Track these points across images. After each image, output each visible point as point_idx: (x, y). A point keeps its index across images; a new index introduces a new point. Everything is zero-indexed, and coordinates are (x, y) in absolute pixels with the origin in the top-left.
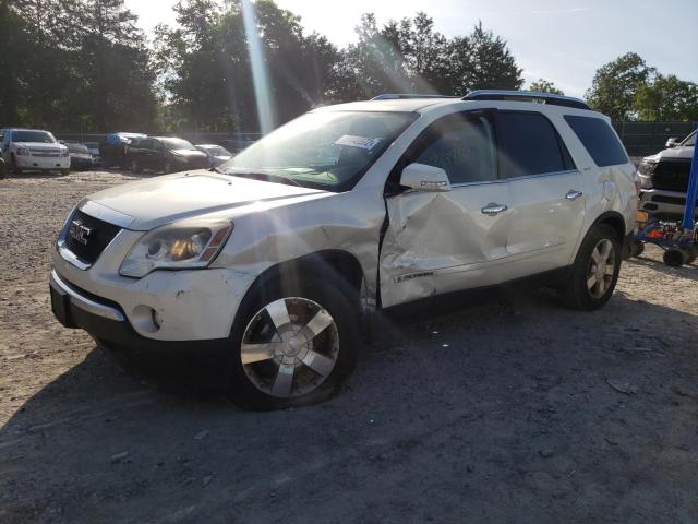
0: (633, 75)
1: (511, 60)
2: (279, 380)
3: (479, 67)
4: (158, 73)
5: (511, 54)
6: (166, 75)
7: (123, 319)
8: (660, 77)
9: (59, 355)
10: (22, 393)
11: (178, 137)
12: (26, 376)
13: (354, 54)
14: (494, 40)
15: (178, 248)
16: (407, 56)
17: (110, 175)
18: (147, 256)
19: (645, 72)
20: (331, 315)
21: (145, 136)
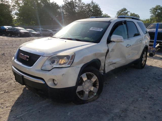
0: (125, 13)
1: (100, 9)
2: (85, 95)
3: (93, 10)
4: (13, 11)
5: (100, 8)
6: (15, 11)
7: (45, 83)
8: (131, 13)
9: (14, 91)
10: (9, 105)
11: (20, 27)
12: (7, 99)
13: (63, 7)
14: (96, 4)
15: (62, 61)
16: (76, 8)
17: (3, 37)
18: (50, 64)
19: (127, 12)
20: (97, 76)
21: (11, 27)
